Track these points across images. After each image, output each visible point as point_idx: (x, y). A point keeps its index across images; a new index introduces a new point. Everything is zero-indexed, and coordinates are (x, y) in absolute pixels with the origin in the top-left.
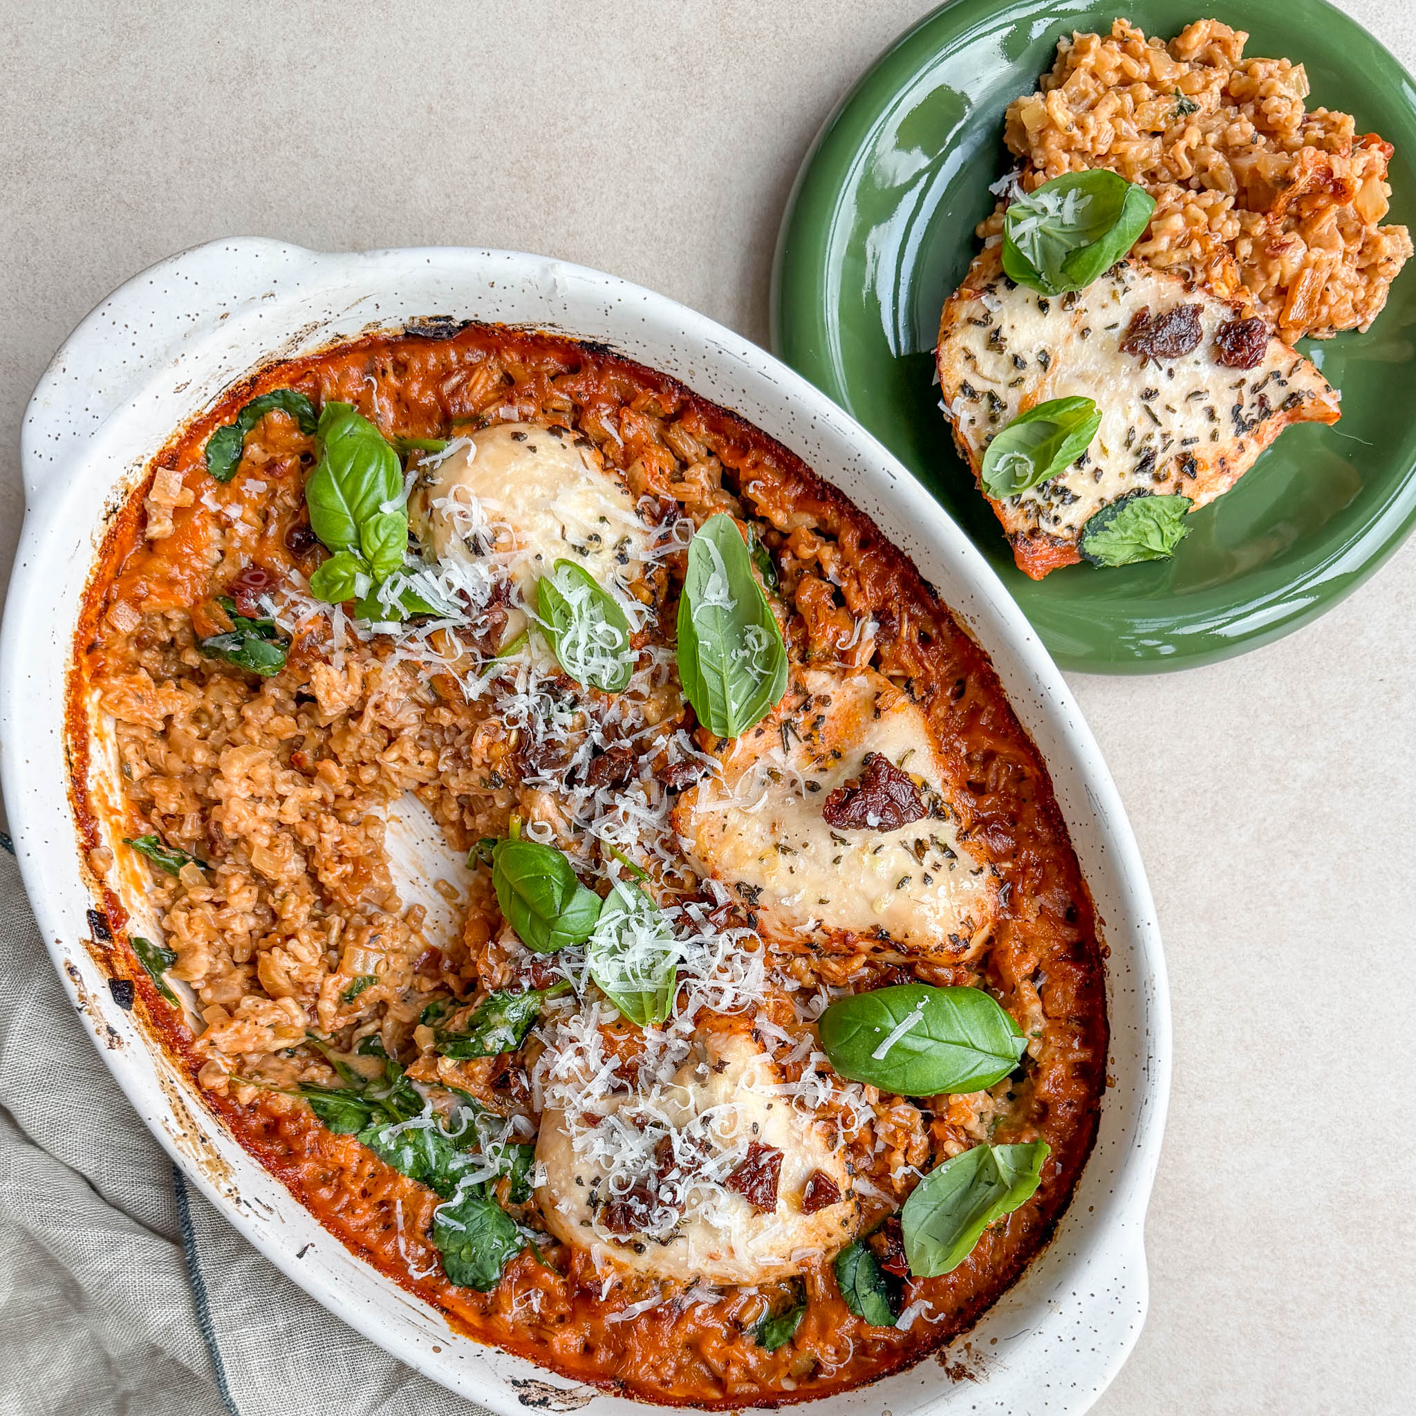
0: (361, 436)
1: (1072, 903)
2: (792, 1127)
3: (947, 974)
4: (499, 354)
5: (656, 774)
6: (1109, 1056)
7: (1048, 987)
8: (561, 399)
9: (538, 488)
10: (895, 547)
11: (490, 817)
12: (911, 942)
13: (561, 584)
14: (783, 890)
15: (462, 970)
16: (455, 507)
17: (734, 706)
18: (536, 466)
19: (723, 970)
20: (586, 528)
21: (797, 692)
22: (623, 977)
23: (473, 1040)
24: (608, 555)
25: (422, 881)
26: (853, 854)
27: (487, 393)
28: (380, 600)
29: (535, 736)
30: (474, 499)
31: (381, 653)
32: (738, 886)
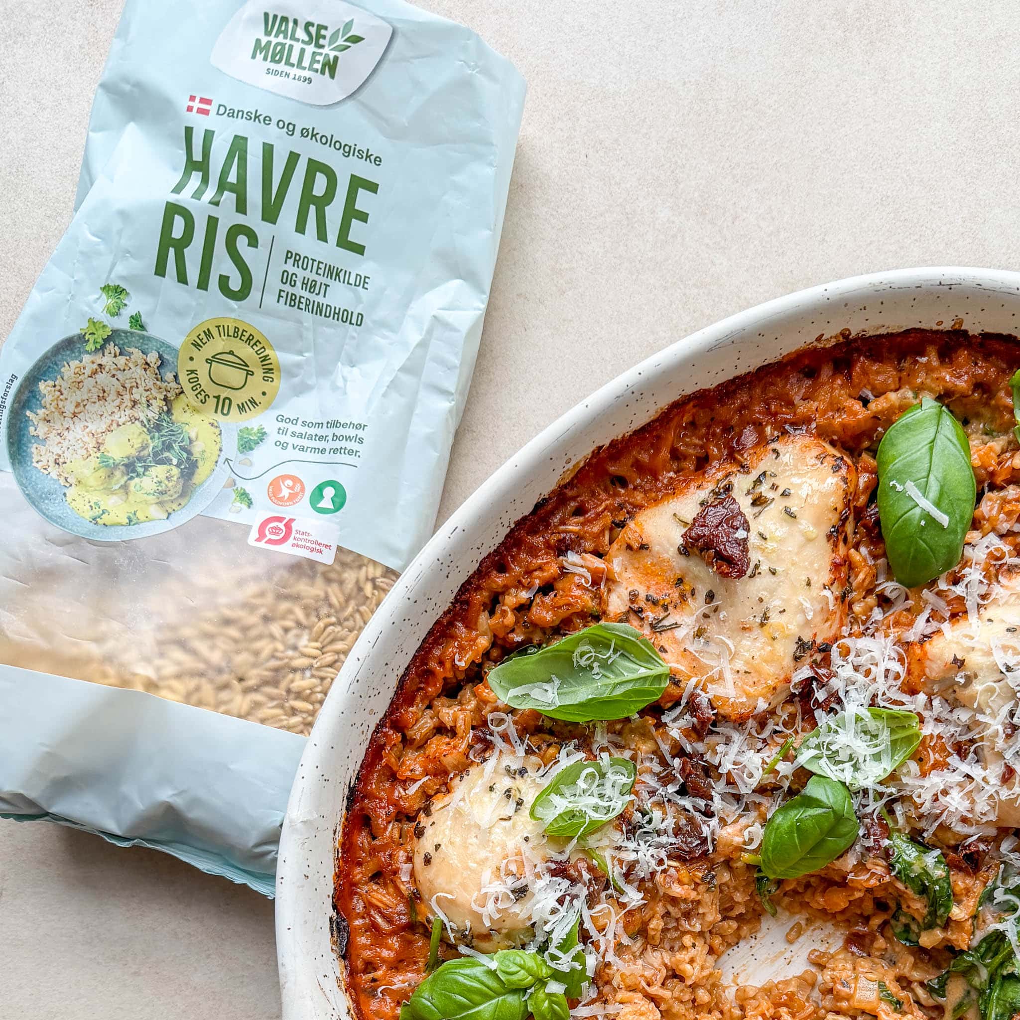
0: (432, 990)
1: (799, 372)
2: (1006, 603)
3: (864, 479)
4: (355, 884)
5: (700, 738)
6: (935, 327)
7: (873, 389)
8: (392, 830)
9: (470, 841)
10: (507, 536)
11: (736, 889)
12: (840, 506)
13: (550, 815)
14: (800, 618)
15: (866, 914)
16: (491, 906)
17: (643, 672)
18: (451, 843)
19: (868, 673)
20: (499, 801)
21: (627, 620)
22: (877, 757)
23: (937, 888)
24: (519, 782)
25: (788, 955)
26: (767, 557)
27: (388, 893)
28: (568, 970)
29: (671, 844)
30: (484, 891)
31: (606, 978)
32: (796, 659)
